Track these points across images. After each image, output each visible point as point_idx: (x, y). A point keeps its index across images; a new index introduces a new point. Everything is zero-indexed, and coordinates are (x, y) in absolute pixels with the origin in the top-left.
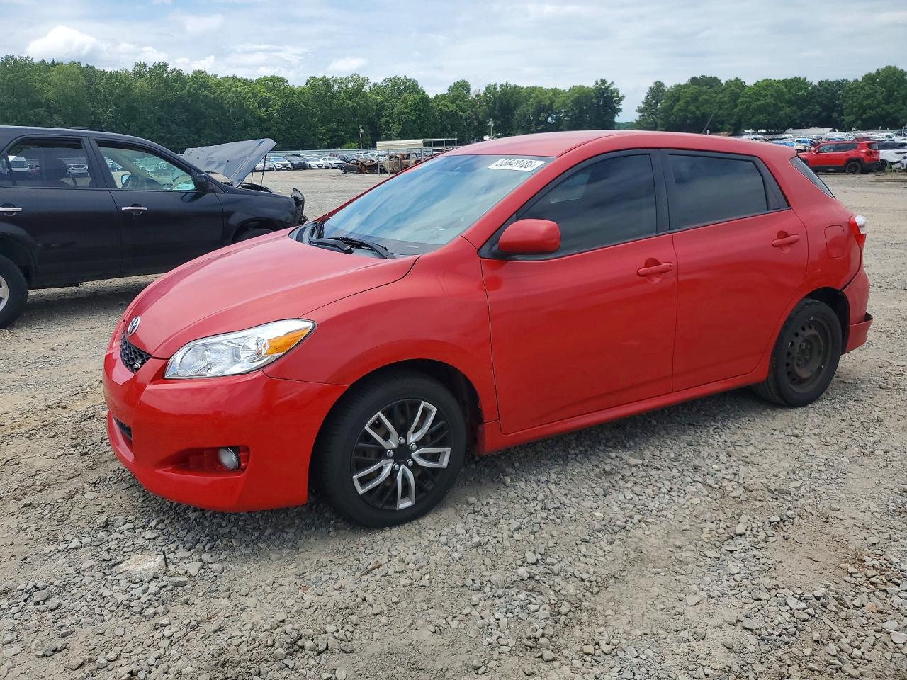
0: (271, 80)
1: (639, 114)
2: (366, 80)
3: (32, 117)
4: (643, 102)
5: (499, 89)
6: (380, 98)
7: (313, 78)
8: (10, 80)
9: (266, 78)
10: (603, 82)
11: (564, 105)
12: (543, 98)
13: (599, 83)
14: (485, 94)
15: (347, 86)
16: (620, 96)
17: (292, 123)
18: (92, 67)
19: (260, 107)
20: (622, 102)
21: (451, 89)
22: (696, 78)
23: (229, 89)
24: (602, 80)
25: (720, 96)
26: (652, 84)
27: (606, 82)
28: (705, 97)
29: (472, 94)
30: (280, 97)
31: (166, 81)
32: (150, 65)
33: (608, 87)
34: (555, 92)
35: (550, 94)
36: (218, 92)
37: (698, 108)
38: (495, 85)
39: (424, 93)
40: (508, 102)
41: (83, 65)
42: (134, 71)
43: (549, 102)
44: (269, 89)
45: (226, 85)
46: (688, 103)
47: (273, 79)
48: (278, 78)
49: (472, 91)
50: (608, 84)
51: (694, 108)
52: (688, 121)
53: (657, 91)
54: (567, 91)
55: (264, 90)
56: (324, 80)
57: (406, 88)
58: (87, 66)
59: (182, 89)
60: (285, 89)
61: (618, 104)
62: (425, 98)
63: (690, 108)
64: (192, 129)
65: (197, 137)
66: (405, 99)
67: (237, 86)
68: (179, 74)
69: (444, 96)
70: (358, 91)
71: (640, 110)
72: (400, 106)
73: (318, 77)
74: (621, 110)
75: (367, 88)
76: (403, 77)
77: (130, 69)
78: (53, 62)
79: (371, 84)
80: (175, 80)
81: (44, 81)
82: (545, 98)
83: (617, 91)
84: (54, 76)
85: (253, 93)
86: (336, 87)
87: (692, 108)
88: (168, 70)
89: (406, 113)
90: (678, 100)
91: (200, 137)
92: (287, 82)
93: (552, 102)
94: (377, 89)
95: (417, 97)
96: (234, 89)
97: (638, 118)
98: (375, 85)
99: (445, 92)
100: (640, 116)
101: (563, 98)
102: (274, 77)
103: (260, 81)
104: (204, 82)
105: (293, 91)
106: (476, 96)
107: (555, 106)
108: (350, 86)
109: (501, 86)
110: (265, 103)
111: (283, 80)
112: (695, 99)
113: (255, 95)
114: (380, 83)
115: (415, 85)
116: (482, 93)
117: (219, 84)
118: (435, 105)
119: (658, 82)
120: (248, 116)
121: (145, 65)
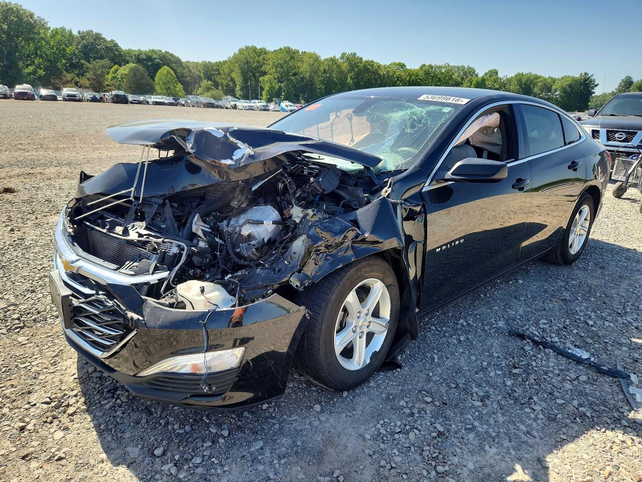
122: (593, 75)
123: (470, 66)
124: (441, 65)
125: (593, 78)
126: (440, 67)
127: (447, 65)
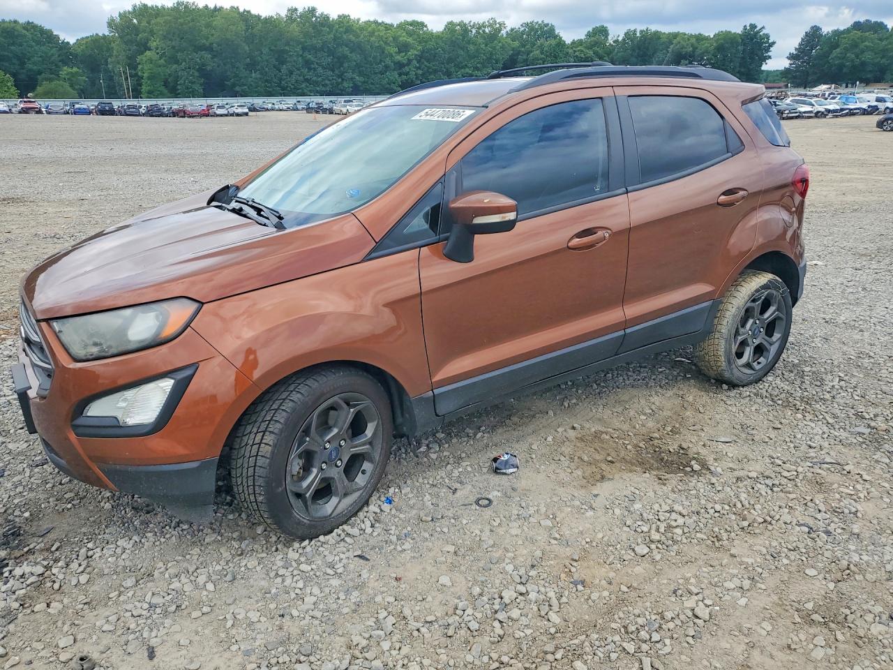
0: (411, 25)
1: (789, 62)
2: (502, 25)
3: (198, 59)
4: (796, 49)
5: (638, 35)
6: (516, 44)
7: (451, 23)
8: (182, 25)
9: (407, 23)
10: (753, 26)
11: (707, 52)
12: (685, 44)
13: (748, 28)
14: (624, 40)
15: (484, 31)
16: (770, 41)
17: (429, 68)
18: (249, 12)
19: (400, 52)
20: (771, 49)
21: (589, 35)
22: (859, 22)
23: (372, 34)
24: (751, 25)
25: (884, 43)
26: (808, 29)
27: (756, 27)
28: (867, 43)
29: (610, 40)
30: (420, 42)
31: (314, 26)
32: (300, 10)
33: (758, 32)
34: (700, 38)
35: (693, 40)
36: (362, 36)
37: (857, 57)
38: (635, 31)
39: (561, 38)
40: (648, 49)
41: (241, 10)
42: (287, 16)
43: (691, 49)
44: (410, 34)
45: (370, 29)
46: (846, 49)
47: (414, 23)
48: (418, 23)
49: (610, 38)
50: (758, 29)
51: (853, 56)
52: (845, 70)
53: (813, 36)
54: (712, 36)
55: (404, 34)
56: (462, 24)
57: (544, 33)
58: (245, 11)
59: (329, 33)
60: (425, 33)
61: (768, 50)
62: (561, 44)
63: (848, 55)
64: (337, 72)
65: (340, 80)
66: (542, 45)
67: (379, 30)
68: (326, 18)
69: (580, 42)
70: (494, 36)
71: (791, 57)
72: (537, 53)
73: (455, 21)
74: (770, 57)
75: (503, 32)
76: (540, 22)
77: (284, 13)
78: (216, 7)
79: (508, 29)
80: (322, 25)
81: (208, 25)
82: (687, 45)
83: (767, 36)
84: (218, 22)
85: (394, 39)
86: (474, 31)
87: (851, 55)
88: (317, 15)
89: (541, 59)
90: (836, 46)
91: (343, 80)
92: (426, 26)
93: (695, 49)
94: (514, 34)
95: (553, 42)
96: (376, 34)
97: (787, 66)
98: (512, 30)
99: (583, 37)
100: (791, 64)
101: (706, 45)
102: (414, 21)
103: (401, 26)
104: (349, 26)
105: (431, 35)
106: (614, 42)
107: (698, 52)
108: (487, 30)
109: (641, 31)
110: (404, 48)
111: (422, 25)
112: (855, 45)
113: (395, 39)
114: (517, 28)
115: (552, 30)
116: (620, 39)
117: (362, 29)
118: (570, 51)
119: (816, 26)
120: (388, 61)
121: (296, 9)
122: (763, 27)
123: (546, 22)
124: (481, 22)
125: (764, 31)
126: (480, 27)
127: (491, 22)
